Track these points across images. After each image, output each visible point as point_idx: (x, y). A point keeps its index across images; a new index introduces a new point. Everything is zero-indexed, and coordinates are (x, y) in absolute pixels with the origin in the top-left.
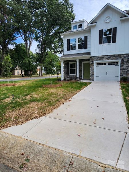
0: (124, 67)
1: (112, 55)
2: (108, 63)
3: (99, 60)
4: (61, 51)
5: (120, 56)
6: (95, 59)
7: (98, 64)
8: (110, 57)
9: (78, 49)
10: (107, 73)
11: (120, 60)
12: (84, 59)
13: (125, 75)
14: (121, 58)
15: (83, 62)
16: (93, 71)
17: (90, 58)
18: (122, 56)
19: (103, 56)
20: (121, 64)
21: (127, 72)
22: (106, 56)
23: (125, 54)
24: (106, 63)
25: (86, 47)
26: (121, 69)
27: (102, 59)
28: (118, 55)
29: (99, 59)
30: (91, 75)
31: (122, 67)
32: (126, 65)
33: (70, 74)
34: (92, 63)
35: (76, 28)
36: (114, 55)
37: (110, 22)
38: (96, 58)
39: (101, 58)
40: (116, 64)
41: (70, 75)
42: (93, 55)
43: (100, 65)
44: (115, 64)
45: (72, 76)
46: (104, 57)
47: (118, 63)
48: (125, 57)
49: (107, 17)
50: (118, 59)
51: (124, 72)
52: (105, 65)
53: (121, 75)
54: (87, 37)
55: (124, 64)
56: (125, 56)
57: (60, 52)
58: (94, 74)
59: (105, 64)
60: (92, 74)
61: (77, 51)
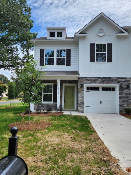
0: (124, 95)
1: (107, 78)
2: (102, 88)
3: (90, 83)
4: (8, 66)
5: (118, 80)
6: (85, 81)
7: (89, 89)
8: (105, 80)
9: (57, 65)
10: (101, 102)
11: (118, 86)
12: (66, 80)
13: (125, 106)
14: (119, 82)
15: (64, 85)
16: (83, 98)
17: (77, 79)
18: (120, 80)
19: (95, 78)
20: (120, 90)
21: (128, 101)
22: (100, 78)
23: (123, 78)
24: (99, 88)
25: (69, 64)
26: (120, 98)
27: (95, 82)
28: (115, 78)
29: (90, 81)
30: (80, 104)
31: (121, 94)
32: (125, 91)
33: (43, 101)
34: (81, 87)
35: (54, 36)
36: (111, 78)
37: (104, 35)
38: (87, 80)
39: (94, 80)
40: (112, 90)
41: (43, 103)
42: (82, 75)
43: (92, 90)
44: (110, 90)
45: (46, 104)
46: (97, 80)
47: (114, 88)
48: (124, 82)
49: (100, 29)
50: (115, 83)
51: (124, 101)
52: (99, 90)
53: (120, 106)
54: (70, 50)
55: (123, 90)
56: (123, 80)
57: (6, 67)
58: (83, 103)
59: (97, 89)
60: (81, 102)
61: (55, 67)
